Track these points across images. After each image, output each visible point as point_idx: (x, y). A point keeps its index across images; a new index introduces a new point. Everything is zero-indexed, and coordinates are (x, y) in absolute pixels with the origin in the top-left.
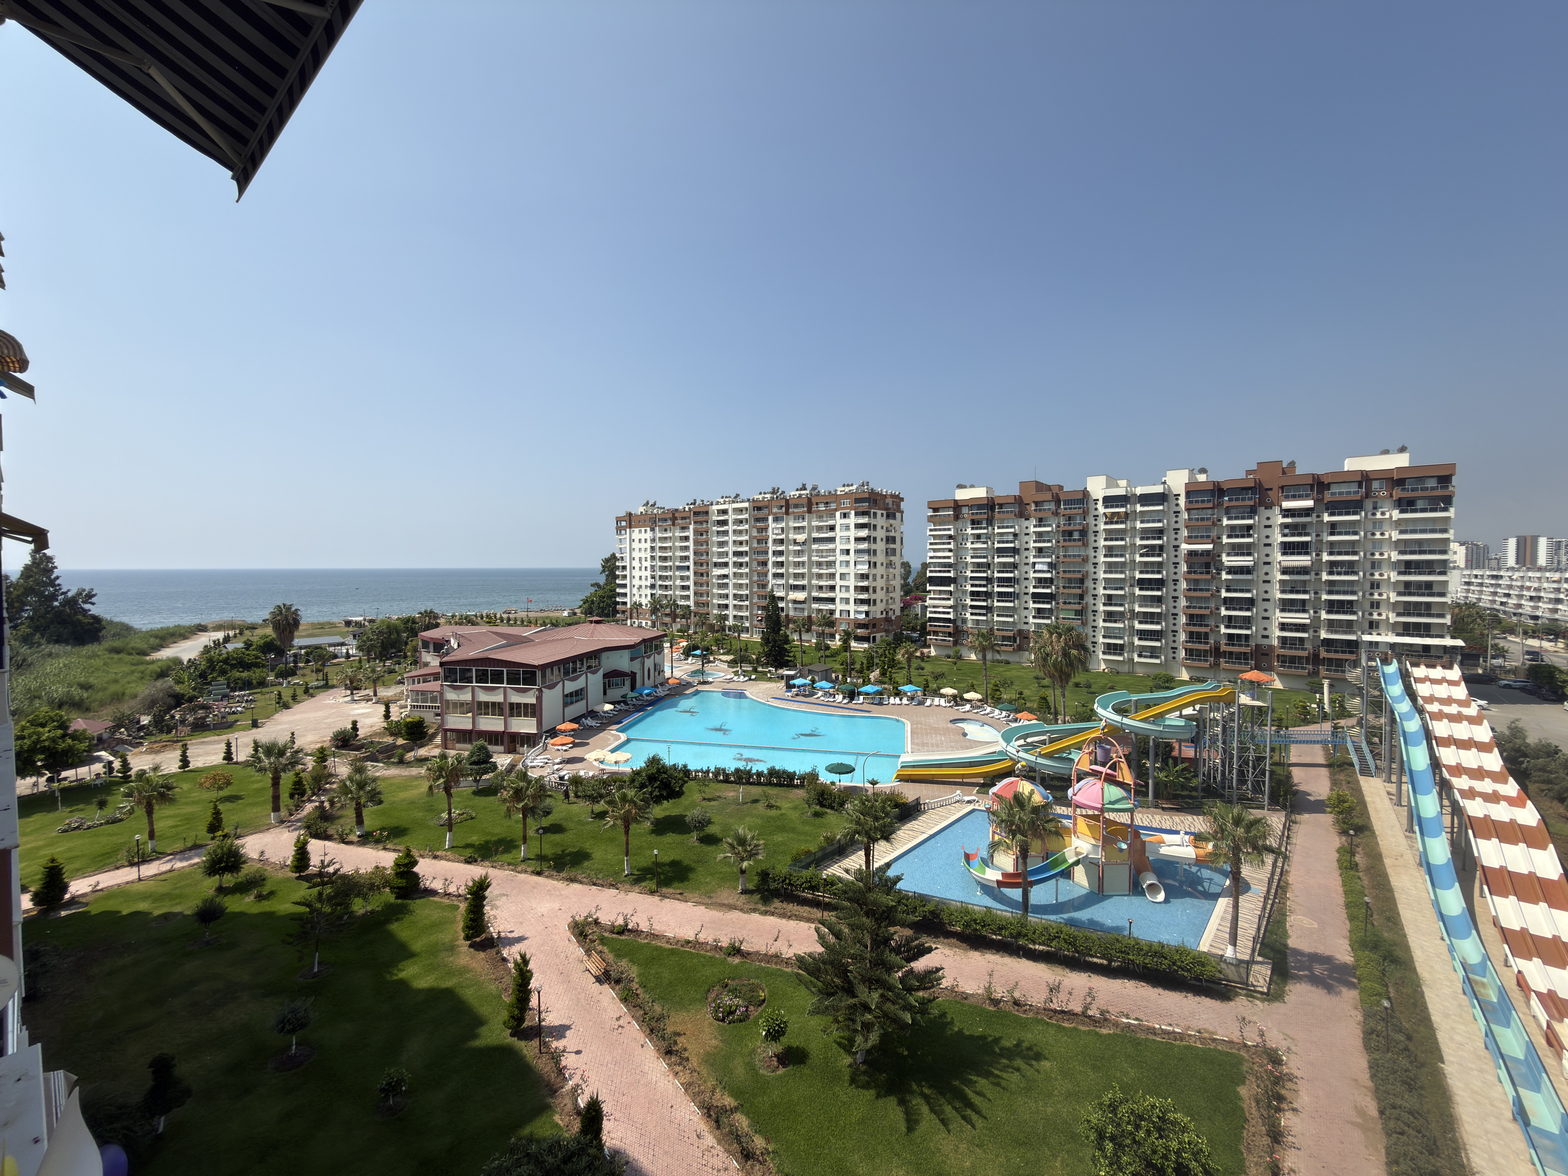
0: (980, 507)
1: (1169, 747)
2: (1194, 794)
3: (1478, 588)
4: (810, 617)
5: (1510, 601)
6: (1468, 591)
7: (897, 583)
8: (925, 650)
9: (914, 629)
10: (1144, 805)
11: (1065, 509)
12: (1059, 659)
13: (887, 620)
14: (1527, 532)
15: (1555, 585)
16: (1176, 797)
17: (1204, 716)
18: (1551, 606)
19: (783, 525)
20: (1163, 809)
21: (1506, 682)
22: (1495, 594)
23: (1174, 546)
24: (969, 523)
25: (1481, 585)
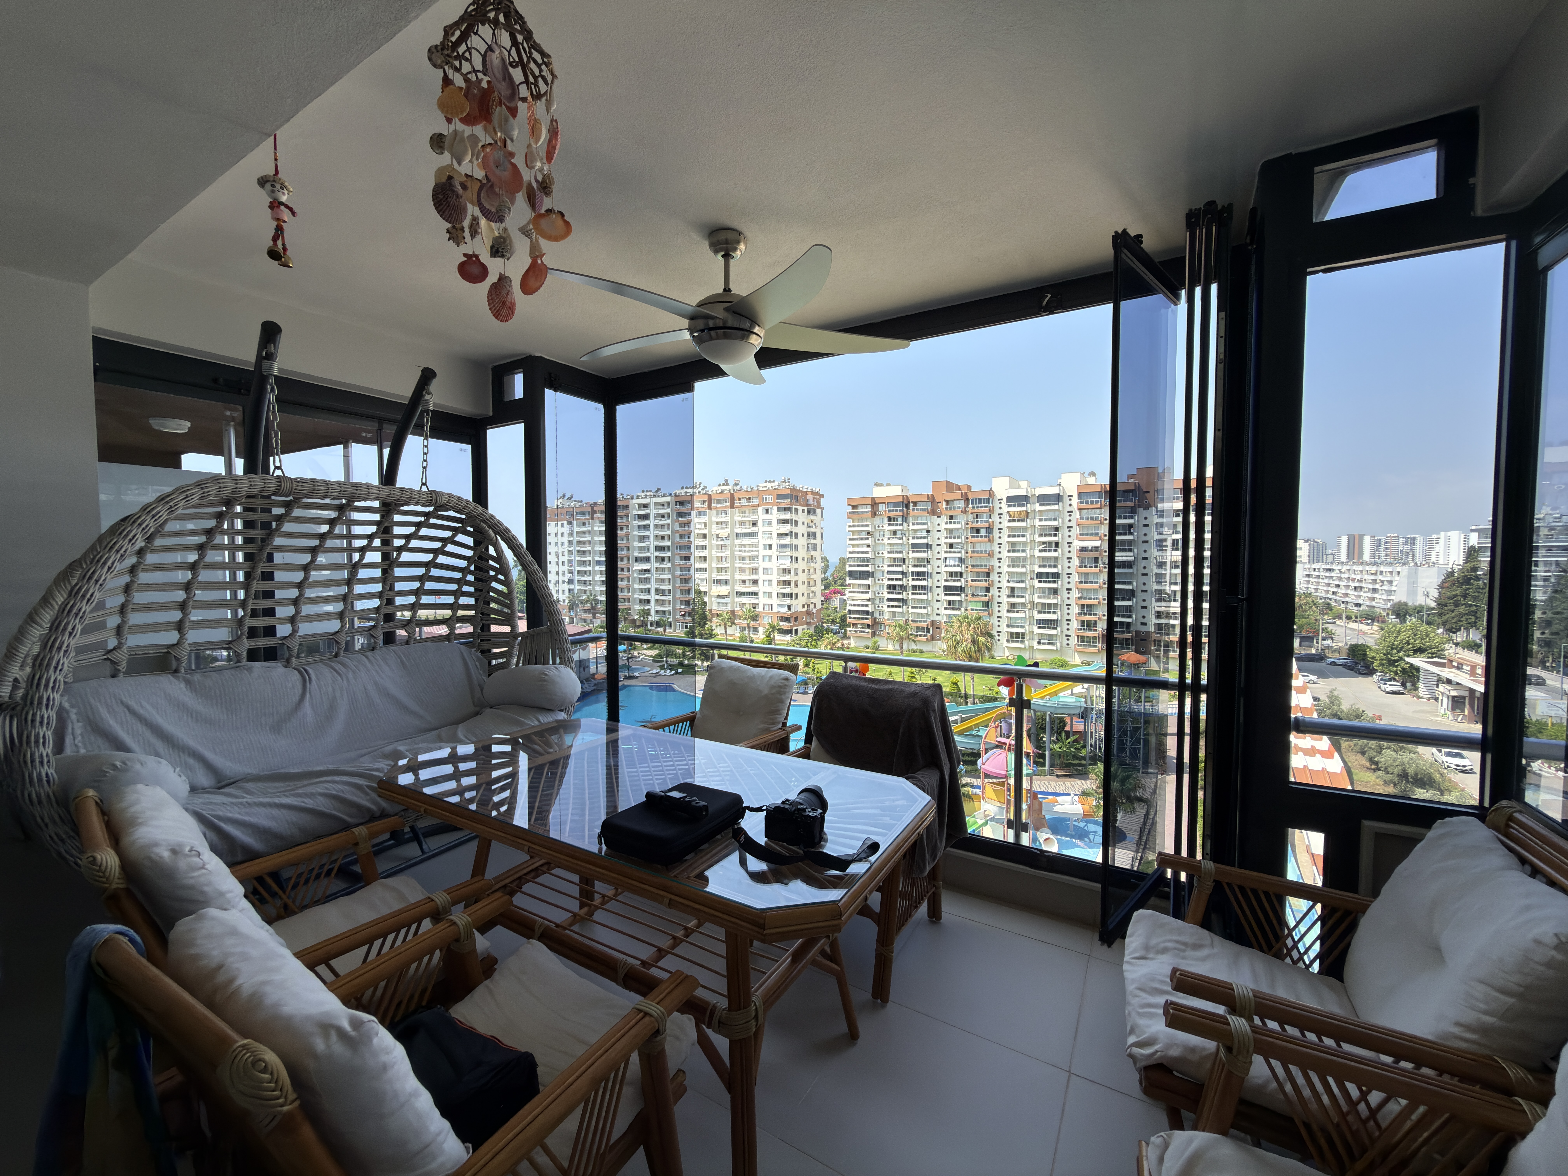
0: (896, 504)
1: (1062, 722)
2: (1083, 762)
3: (1316, 580)
4: (733, 612)
5: (1340, 591)
6: (1308, 582)
7: (818, 577)
8: (846, 642)
9: (833, 622)
10: (1042, 774)
11: (973, 507)
12: (969, 646)
13: (809, 613)
14: (1356, 532)
15: (1373, 577)
16: (1068, 765)
17: (1091, 693)
18: (1369, 595)
19: (706, 519)
20: (1058, 776)
21: (1332, 660)
22: (1328, 584)
23: (1068, 543)
24: (886, 519)
25: (1318, 577)
